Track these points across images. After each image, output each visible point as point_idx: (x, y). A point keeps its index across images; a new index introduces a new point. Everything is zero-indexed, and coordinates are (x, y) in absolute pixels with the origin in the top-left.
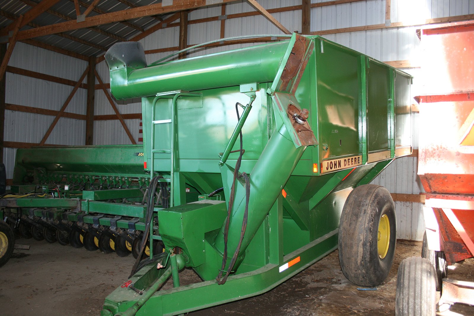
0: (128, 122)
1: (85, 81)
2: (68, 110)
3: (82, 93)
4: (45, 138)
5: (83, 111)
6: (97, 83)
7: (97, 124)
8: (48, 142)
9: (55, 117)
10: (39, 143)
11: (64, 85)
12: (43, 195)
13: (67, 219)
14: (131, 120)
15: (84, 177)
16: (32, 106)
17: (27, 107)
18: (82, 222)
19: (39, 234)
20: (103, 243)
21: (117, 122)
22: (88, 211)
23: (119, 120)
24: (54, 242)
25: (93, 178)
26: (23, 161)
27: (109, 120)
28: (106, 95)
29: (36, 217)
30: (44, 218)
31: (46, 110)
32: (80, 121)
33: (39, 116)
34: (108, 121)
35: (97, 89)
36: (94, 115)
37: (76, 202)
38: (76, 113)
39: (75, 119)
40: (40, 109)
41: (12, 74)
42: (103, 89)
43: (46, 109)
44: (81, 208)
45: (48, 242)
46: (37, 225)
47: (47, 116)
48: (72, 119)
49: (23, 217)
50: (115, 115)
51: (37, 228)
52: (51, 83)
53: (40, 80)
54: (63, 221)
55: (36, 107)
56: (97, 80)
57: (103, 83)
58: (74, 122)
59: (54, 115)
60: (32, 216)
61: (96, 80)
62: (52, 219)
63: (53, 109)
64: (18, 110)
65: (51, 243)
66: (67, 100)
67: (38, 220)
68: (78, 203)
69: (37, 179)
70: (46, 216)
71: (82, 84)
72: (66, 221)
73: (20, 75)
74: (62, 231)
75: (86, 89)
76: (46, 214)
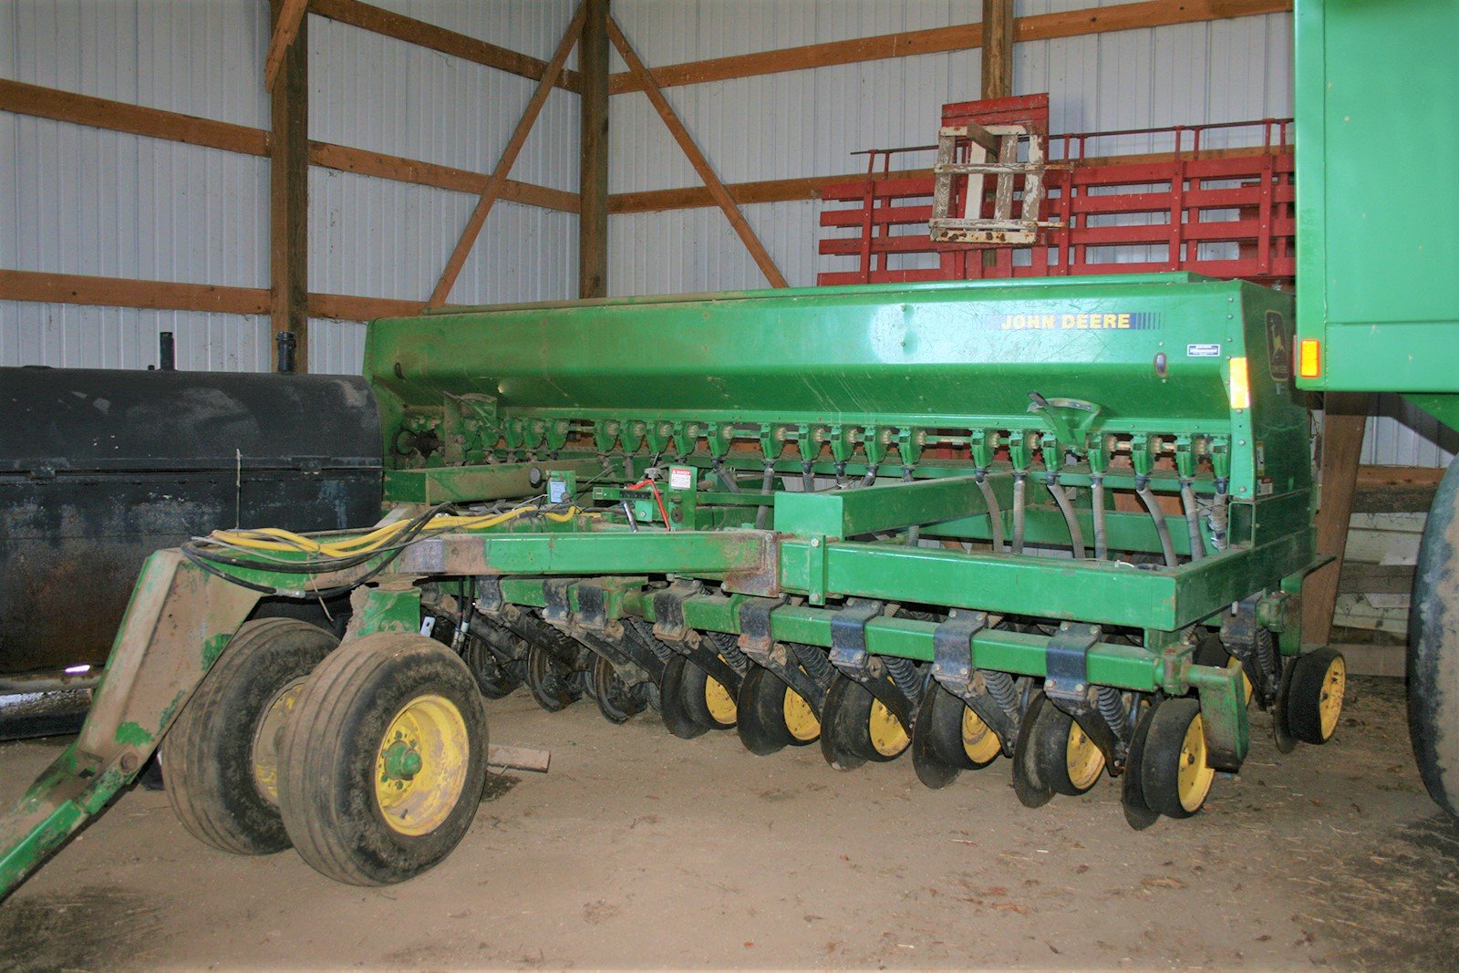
0: (755, 213)
1: (572, 63)
2: (518, 173)
3: (563, 107)
4: (446, 281)
5: (568, 182)
6: (618, 65)
7: (622, 227)
8: (455, 297)
9: (477, 198)
10: (426, 300)
11: (503, 75)
12: (564, 513)
13: (682, 622)
14: (766, 206)
15: (683, 429)
16: (398, 152)
17: (382, 155)
18: (766, 637)
19: (497, 672)
20: (839, 724)
21: (712, 217)
22: (825, 591)
23: (718, 208)
24: (564, 708)
25: (728, 433)
26: (398, 372)
27: (674, 211)
28: (659, 112)
29: (509, 608)
30: (553, 614)
31: (448, 171)
32: (560, 215)
33: (423, 192)
34: (669, 212)
35: (621, 90)
36: (610, 193)
37: (754, 544)
38: (546, 186)
39: (544, 207)
40: (425, 164)
41: (326, 20)
42: (646, 89)
43: (444, 164)
44: (780, 574)
45: (546, 706)
46: (494, 637)
47: (451, 194)
48: (531, 209)
49: (444, 605)
50: (700, 189)
51: (493, 648)
52: (458, 62)
53: (424, 52)
54: (657, 628)
55: (412, 156)
56: (616, 50)
57: (642, 66)
58: (539, 219)
59: (471, 190)
60: (495, 604)
61: (611, 53)
62: (598, 619)
63: (468, 169)
64: (352, 169)
65: (553, 710)
66: (517, 131)
67: (515, 618)
68: (763, 552)
69: (457, 441)
70: (564, 602)
71: (562, 71)
72: (678, 630)
73: (352, 29)
74: (620, 664)
75: (576, 95)
76: (564, 597)
